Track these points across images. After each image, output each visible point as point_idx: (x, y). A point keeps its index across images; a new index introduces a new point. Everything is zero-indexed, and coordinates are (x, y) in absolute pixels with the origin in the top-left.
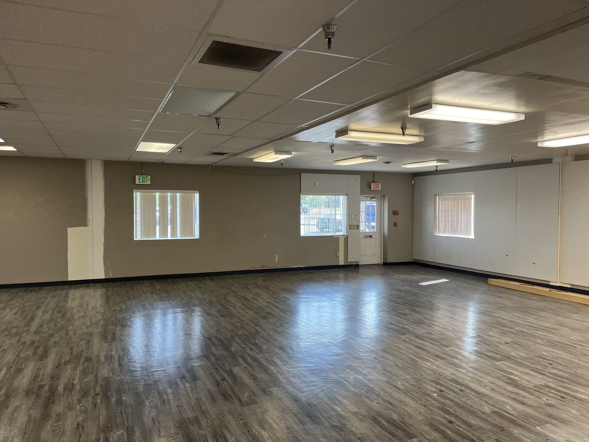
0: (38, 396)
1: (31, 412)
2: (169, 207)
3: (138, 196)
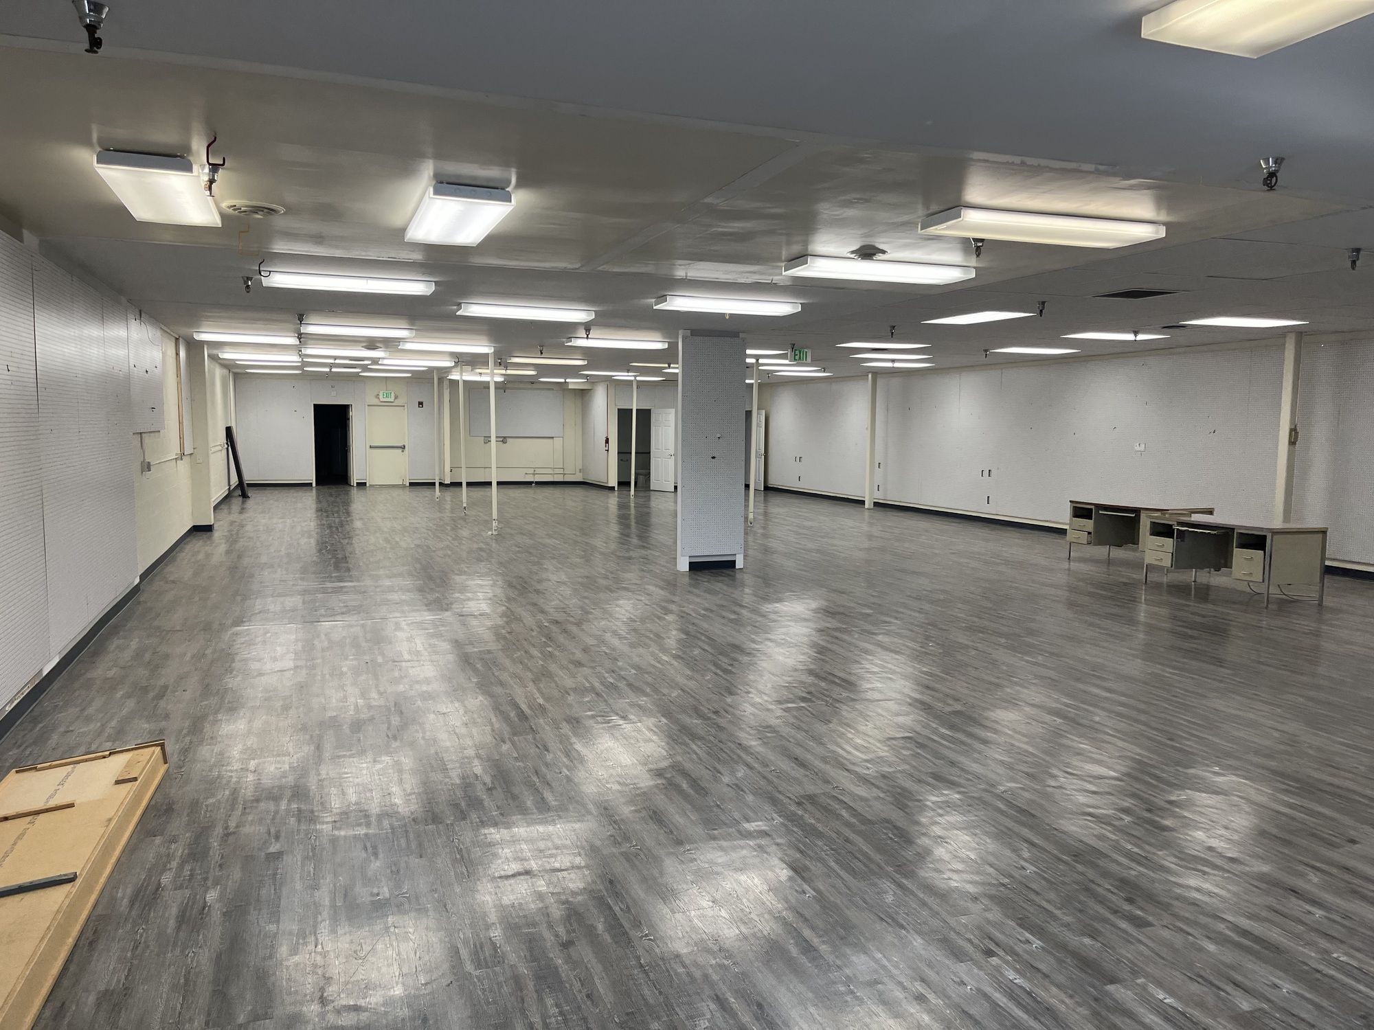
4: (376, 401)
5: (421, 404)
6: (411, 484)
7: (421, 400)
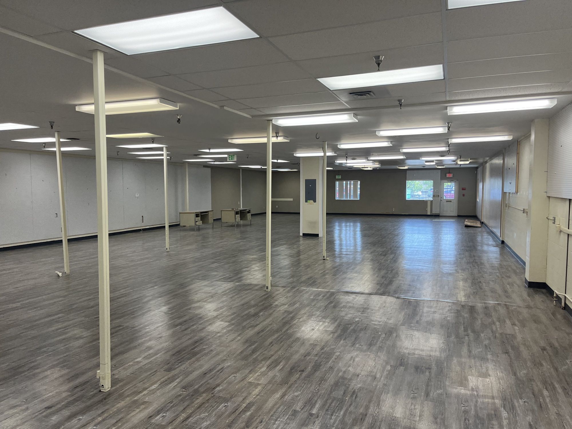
2: (349, 186)
3: (337, 183)
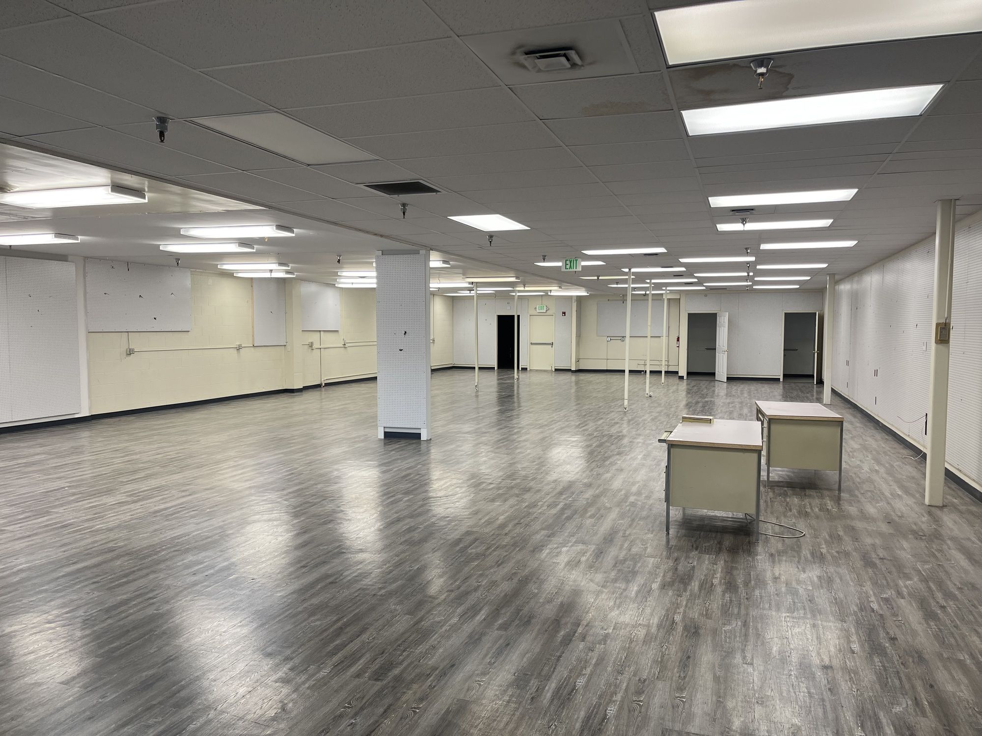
0: (518, 611)
1: (536, 591)
4: (534, 313)
5: (564, 313)
6: (556, 370)
7: (564, 311)
